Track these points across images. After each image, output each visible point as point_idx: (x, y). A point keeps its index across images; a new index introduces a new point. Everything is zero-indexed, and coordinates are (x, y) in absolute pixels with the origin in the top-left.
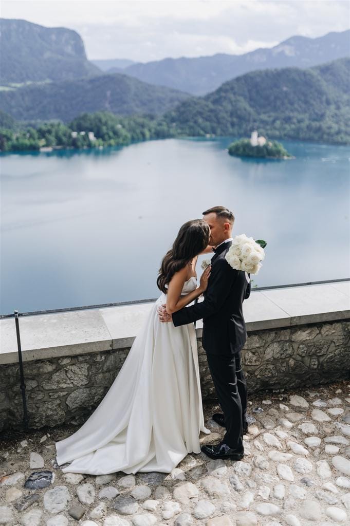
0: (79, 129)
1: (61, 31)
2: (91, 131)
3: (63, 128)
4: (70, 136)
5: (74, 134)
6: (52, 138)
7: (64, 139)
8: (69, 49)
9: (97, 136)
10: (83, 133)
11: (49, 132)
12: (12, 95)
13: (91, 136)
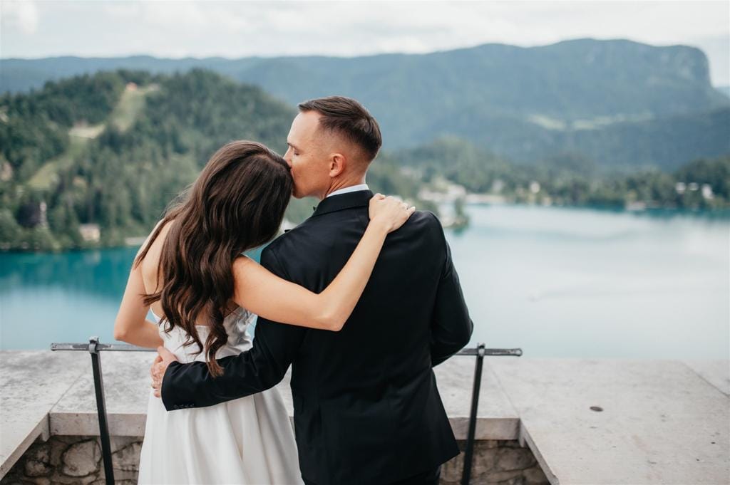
0: (688, 180)
1: (676, 50)
3: (665, 178)
4: (673, 190)
5: (681, 188)
6: (646, 191)
7: (664, 194)
8: (686, 73)
9: (716, 191)
10: (694, 187)
11: (643, 183)
12: (596, 133)
13: (707, 192)
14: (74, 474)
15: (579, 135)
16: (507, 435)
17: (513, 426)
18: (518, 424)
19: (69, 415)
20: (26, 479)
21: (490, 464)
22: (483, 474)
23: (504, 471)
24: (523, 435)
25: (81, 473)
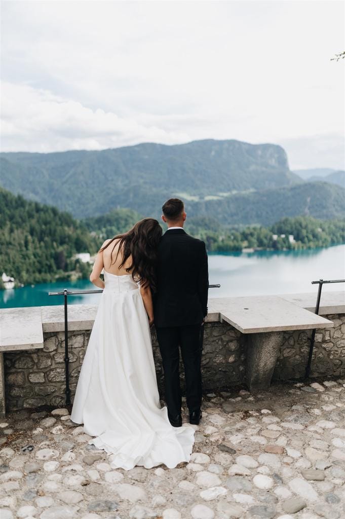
0: (280, 232)
1: (266, 147)
2: (291, 233)
3: (265, 231)
4: (271, 239)
5: (275, 237)
6: (254, 240)
7: (265, 241)
8: (273, 162)
9: (296, 238)
10: (283, 236)
11: (252, 235)
12: (219, 203)
13: (291, 238)
14: (48, 351)
15: (208, 204)
16: (216, 319)
17: (218, 316)
18: (220, 314)
19: (50, 323)
20: (27, 355)
21: (209, 335)
22: (207, 338)
23: (215, 336)
24: (222, 317)
25: (50, 351)
